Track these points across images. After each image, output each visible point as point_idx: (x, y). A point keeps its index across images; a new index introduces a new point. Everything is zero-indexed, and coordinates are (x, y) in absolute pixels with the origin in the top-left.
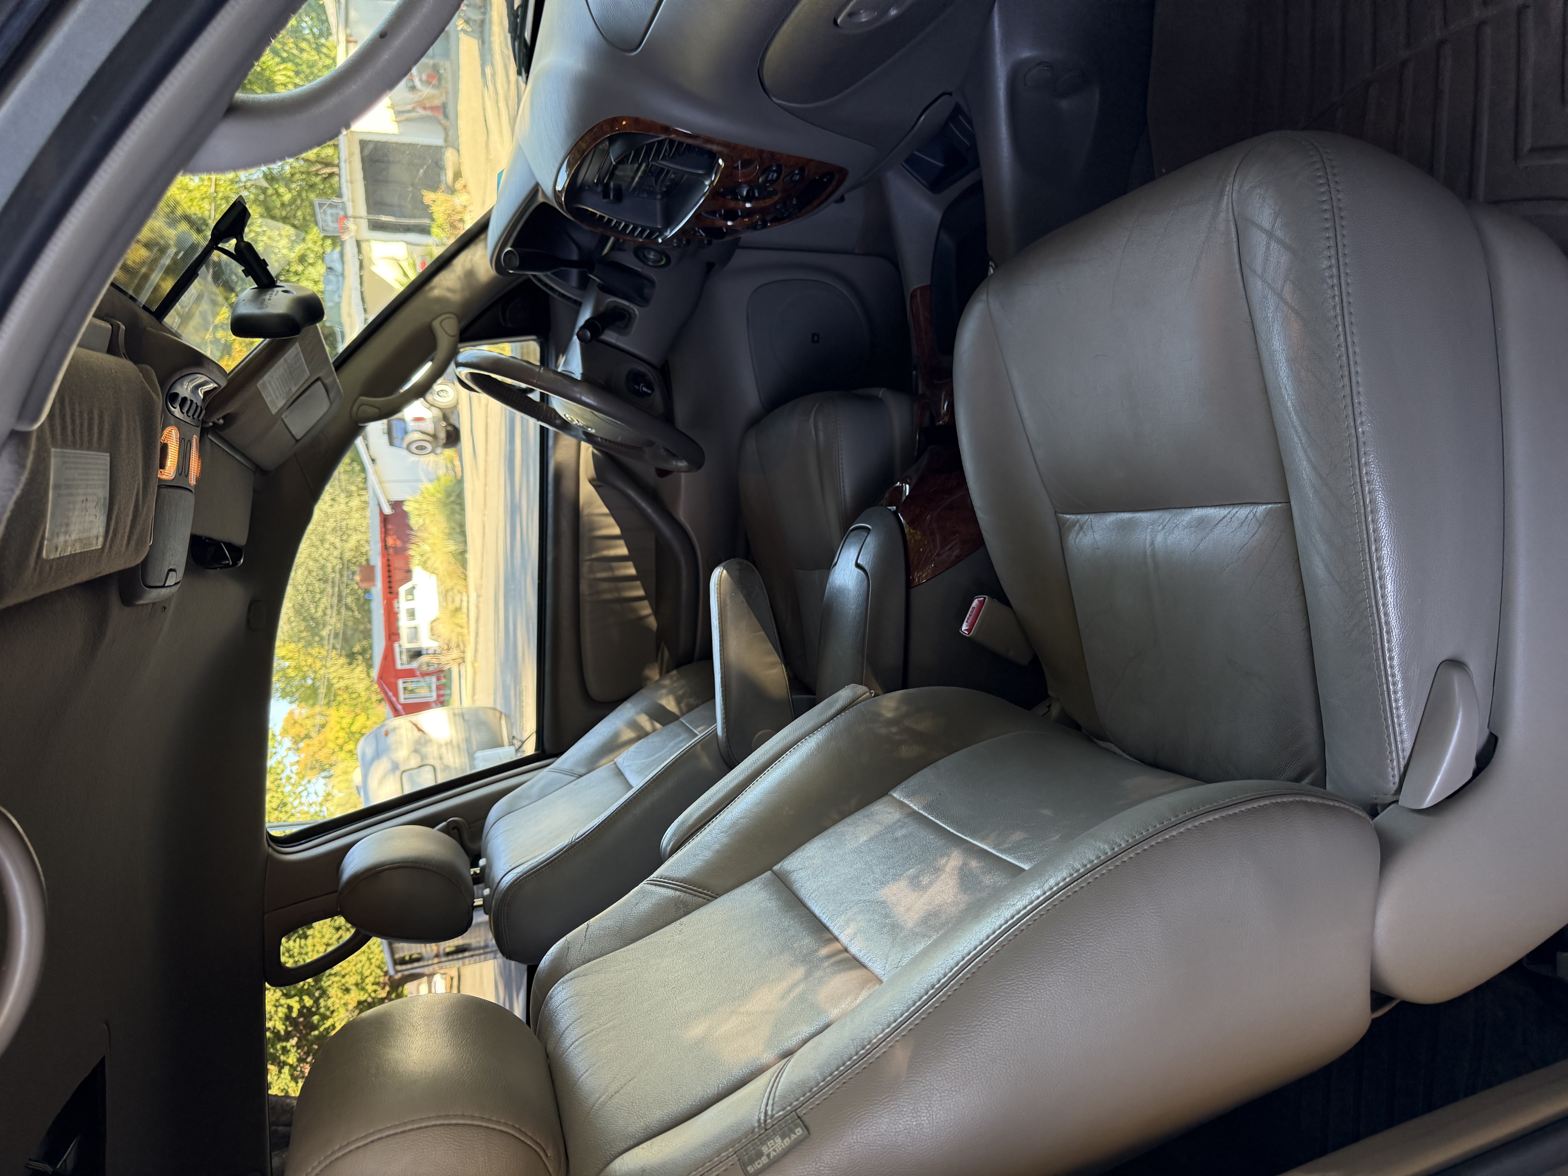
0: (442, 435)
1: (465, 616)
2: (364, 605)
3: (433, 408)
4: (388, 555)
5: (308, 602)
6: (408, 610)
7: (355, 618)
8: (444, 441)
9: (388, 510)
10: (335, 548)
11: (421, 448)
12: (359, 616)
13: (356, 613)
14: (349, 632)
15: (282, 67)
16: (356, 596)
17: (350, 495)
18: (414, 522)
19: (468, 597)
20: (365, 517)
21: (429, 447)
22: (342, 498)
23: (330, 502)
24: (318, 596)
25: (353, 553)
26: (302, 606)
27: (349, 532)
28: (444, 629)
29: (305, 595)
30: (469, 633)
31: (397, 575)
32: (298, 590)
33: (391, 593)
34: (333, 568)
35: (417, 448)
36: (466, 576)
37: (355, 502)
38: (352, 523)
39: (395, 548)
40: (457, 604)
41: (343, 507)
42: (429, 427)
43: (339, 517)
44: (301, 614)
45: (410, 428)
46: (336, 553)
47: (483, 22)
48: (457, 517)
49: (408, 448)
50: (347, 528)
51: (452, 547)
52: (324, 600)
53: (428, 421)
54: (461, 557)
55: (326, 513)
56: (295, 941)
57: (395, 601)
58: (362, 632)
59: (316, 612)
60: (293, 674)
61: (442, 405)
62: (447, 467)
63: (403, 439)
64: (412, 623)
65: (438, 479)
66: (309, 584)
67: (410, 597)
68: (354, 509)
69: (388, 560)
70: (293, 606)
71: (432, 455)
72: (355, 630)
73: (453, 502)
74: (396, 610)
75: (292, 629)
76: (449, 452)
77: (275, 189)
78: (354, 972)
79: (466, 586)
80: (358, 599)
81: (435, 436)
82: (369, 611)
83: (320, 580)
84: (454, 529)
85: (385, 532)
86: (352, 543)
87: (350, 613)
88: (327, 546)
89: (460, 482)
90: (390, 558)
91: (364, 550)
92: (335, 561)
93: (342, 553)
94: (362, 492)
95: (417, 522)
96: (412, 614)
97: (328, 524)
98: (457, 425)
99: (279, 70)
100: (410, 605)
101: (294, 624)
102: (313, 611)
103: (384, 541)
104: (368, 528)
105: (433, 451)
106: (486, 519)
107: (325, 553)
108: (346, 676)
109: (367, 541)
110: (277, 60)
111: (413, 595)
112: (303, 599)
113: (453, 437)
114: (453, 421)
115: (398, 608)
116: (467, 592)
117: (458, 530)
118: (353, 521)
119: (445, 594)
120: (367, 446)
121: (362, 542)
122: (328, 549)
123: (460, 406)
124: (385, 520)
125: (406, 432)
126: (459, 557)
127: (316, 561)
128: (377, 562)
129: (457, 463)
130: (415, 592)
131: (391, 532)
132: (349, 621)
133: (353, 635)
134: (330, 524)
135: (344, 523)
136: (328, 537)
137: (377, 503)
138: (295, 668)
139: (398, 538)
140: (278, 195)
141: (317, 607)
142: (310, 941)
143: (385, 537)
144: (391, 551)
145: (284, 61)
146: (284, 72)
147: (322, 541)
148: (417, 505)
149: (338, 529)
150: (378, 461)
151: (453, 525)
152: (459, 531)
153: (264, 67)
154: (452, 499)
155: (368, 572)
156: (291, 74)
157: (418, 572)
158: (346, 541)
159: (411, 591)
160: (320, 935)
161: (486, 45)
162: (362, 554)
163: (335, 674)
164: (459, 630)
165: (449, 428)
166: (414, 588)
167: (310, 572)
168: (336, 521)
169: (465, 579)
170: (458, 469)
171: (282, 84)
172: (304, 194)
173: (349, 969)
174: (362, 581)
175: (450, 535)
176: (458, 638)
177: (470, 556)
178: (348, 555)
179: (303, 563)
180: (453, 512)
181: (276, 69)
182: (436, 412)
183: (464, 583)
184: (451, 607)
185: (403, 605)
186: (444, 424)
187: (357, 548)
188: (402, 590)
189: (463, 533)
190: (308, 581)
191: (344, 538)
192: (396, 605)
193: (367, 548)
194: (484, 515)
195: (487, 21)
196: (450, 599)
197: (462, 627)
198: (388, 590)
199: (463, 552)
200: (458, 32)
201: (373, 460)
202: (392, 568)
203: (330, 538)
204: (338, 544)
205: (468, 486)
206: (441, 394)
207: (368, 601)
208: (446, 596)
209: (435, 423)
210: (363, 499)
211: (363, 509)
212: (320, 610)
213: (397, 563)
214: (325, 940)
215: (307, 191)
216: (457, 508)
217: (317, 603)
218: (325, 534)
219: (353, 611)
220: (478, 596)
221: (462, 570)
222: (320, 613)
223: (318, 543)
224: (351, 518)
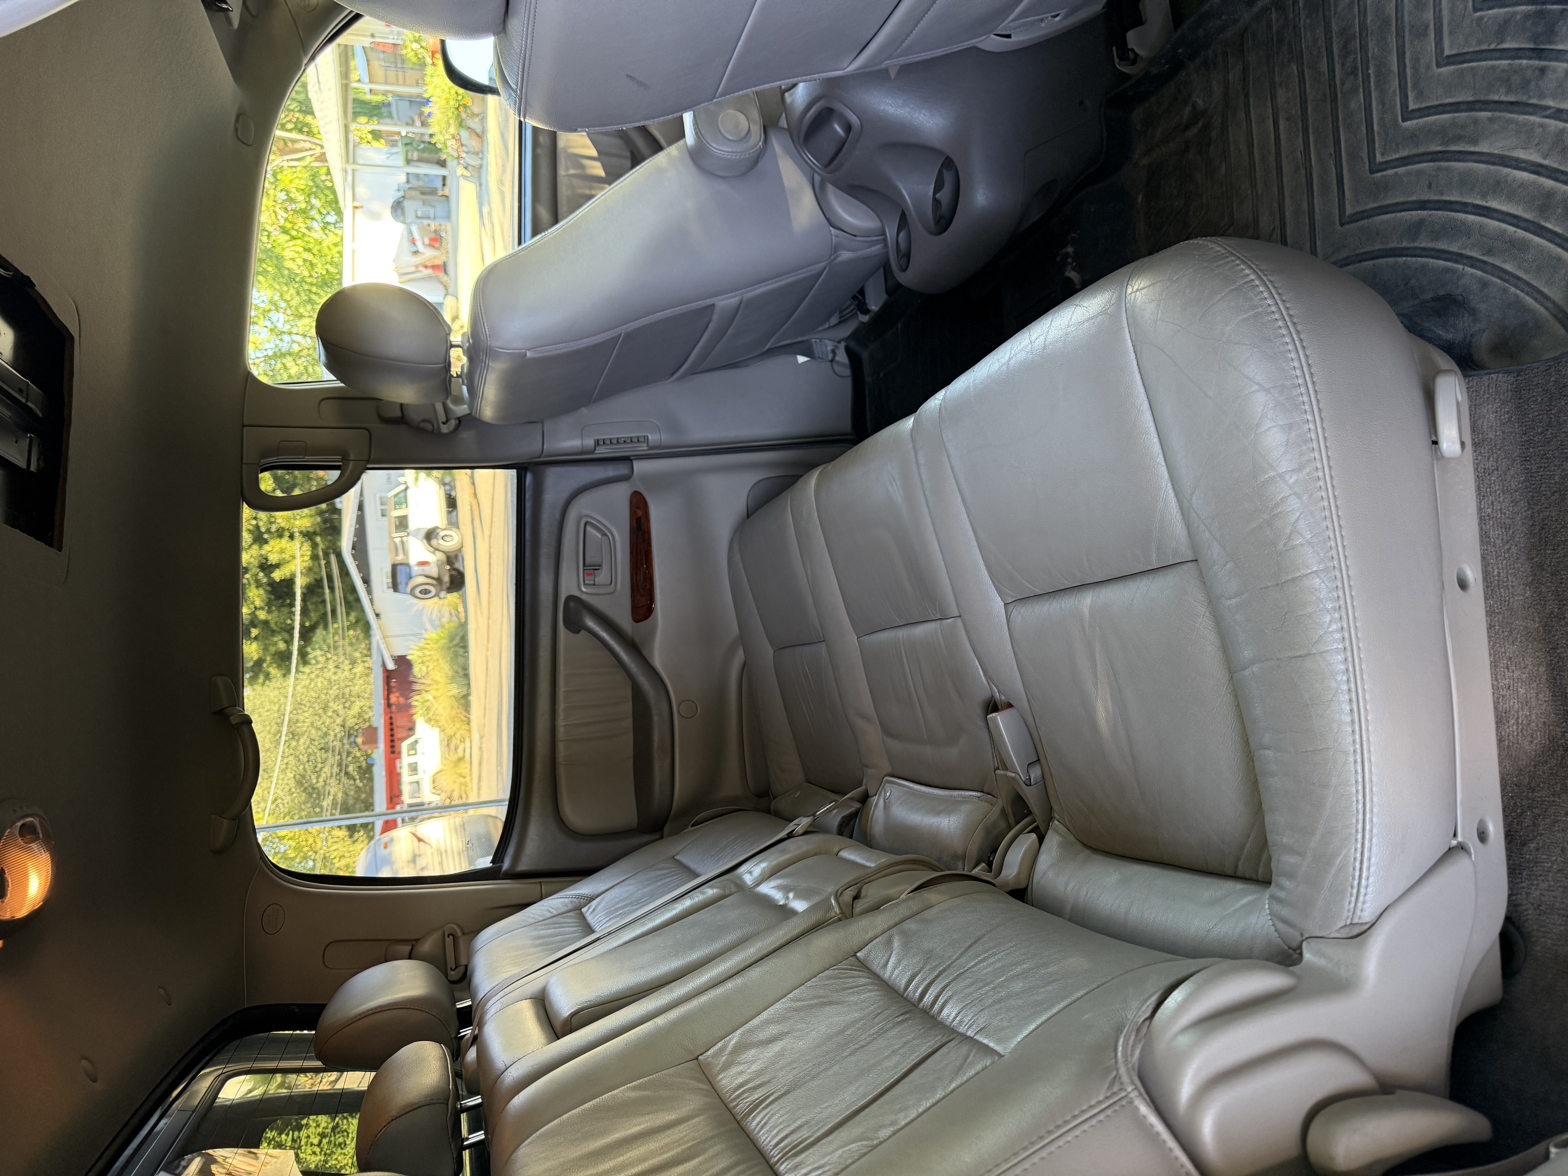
0: (446, 579)
1: (468, 765)
2: (367, 771)
3: (437, 552)
4: (391, 712)
5: (309, 772)
6: (410, 765)
7: (357, 787)
8: (448, 585)
9: (391, 666)
10: (338, 715)
11: (426, 592)
12: (361, 785)
13: (358, 781)
14: (351, 802)
15: (291, 243)
16: (358, 764)
17: (353, 663)
18: (418, 670)
19: (471, 742)
20: (368, 683)
21: (433, 591)
22: (346, 666)
23: (333, 670)
24: (319, 765)
25: (355, 720)
26: (303, 777)
27: (353, 699)
28: (448, 782)
29: (307, 766)
30: (471, 780)
31: (399, 734)
32: (299, 760)
33: (393, 751)
34: (335, 736)
35: (421, 592)
36: (469, 718)
37: (359, 669)
38: (356, 689)
39: (398, 705)
40: (460, 754)
41: (347, 673)
42: (434, 571)
43: (342, 685)
44: (302, 784)
45: (414, 573)
46: (339, 721)
47: (481, 167)
48: (461, 660)
49: (412, 593)
50: (350, 695)
51: (455, 690)
52: (325, 770)
53: (432, 565)
54: (464, 701)
55: (330, 681)
56: (287, 1135)
57: (398, 761)
58: (363, 801)
59: (317, 782)
60: (293, 855)
61: (445, 549)
62: (451, 614)
63: (407, 584)
64: (415, 778)
65: (443, 626)
66: (310, 755)
67: (412, 752)
68: (358, 675)
69: (391, 718)
70: (294, 777)
71: (436, 599)
72: (357, 799)
73: (456, 646)
74: (398, 770)
75: (293, 801)
76: (453, 597)
77: (284, 364)
78: (350, 1165)
79: (469, 731)
80: (360, 767)
81: (439, 580)
82: (371, 779)
83: (321, 749)
84: (457, 672)
85: (388, 690)
86: (355, 710)
87: (352, 782)
88: (330, 714)
89: (464, 625)
90: (393, 716)
91: (366, 717)
92: (338, 729)
93: (344, 721)
94: (365, 659)
95: (420, 671)
96: (414, 768)
97: (331, 692)
98: (461, 569)
99: (288, 247)
100: (412, 759)
101: (295, 795)
102: (314, 781)
103: (387, 698)
104: (371, 694)
105: (437, 595)
106: (489, 653)
107: (328, 721)
108: (347, 855)
109: (370, 707)
110: (287, 237)
111: (415, 750)
112: (305, 769)
113: (457, 582)
114: (458, 565)
115: (401, 768)
116: (470, 737)
117: (461, 673)
118: (357, 688)
119: (448, 742)
120: (371, 600)
121: (365, 708)
122: (330, 717)
123: (464, 549)
124: (388, 675)
125: (410, 577)
126: (463, 701)
127: (319, 729)
128: (379, 722)
129: (461, 609)
130: (418, 746)
131: (394, 690)
132: (351, 790)
133: (355, 804)
134: (333, 692)
135: (347, 690)
136: (331, 704)
137: (381, 663)
138: (295, 849)
139: (402, 695)
140: (285, 368)
141: (318, 777)
142: (304, 1133)
143: (388, 695)
144: (394, 708)
145: (293, 238)
146: (294, 248)
147: (325, 708)
148: (420, 654)
149: (341, 696)
150: (382, 616)
151: (456, 668)
152: (463, 674)
153: (275, 244)
154: (455, 642)
155: (371, 735)
156: (301, 250)
157: (422, 727)
158: (349, 709)
159: (413, 746)
160: (315, 1125)
161: (483, 187)
162: (365, 721)
163: (336, 853)
164: (462, 780)
165: (453, 572)
166: (416, 742)
167: (313, 740)
168: (339, 689)
169: (468, 723)
170: (462, 615)
171: (291, 259)
172: (310, 370)
173: (345, 1162)
174: (364, 743)
175: (453, 679)
176: (460, 788)
177: (473, 698)
178: (350, 722)
179: (306, 731)
180: (456, 655)
181: (286, 246)
182: (441, 556)
183: (467, 727)
184: (454, 757)
185: (405, 761)
186: (448, 567)
187: (360, 715)
188: (405, 745)
189: (467, 676)
190: (310, 750)
191: (347, 705)
192: (398, 765)
193: (370, 714)
194: (488, 650)
195: (484, 166)
196: (452, 746)
197: (464, 777)
198: (390, 750)
199: (466, 696)
200: (458, 178)
201: (377, 615)
202: (394, 726)
203: (333, 706)
204: (341, 712)
205: (471, 627)
206: (446, 538)
207: (370, 766)
208: (448, 745)
209: (439, 567)
210: (367, 665)
211: (367, 675)
212: (321, 780)
213: (400, 721)
214: (320, 1130)
215: (313, 365)
216: (461, 651)
217: (318, 773)
218: (328, 701)
219: (355, 780)
220: (481, 737)
221: (465, 713)
222: (321, 783)
223: (321, 711)
224: (354, 686)
